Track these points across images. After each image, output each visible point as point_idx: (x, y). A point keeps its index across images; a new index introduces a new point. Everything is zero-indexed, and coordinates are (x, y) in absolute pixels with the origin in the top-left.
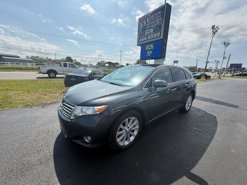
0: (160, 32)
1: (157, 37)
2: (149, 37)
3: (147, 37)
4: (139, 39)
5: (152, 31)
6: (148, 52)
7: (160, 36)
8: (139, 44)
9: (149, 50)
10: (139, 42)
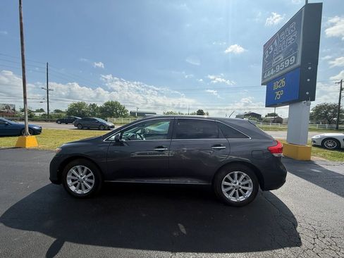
0: (296, 56)
1: (290, 65)
2: (278, 69)
3: (275, 69)
4: (263, 75)
5: (282, 57)
6: (277, 93)
7: (295, 63)
8: (264, 81)
9: (279, 89)
10: (263, 79)
